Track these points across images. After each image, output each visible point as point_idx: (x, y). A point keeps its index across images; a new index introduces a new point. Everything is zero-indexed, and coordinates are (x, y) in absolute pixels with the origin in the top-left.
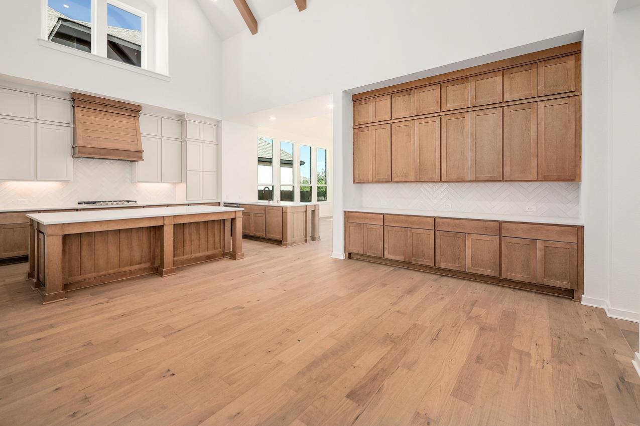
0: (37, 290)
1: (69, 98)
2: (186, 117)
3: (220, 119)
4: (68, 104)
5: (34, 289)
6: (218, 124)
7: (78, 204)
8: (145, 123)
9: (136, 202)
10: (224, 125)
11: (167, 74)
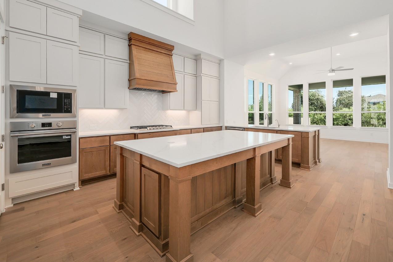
0: (141, 235)
1: (127, 38)
2: (202, 56)
3: (222, 57)
4: (126, 43)
5: (137, 234)
6: (220, 62)
7: (131, 128)
8: (177, 60)
9: (171, 126)
10: (226, 63)
11: (192, 18)
